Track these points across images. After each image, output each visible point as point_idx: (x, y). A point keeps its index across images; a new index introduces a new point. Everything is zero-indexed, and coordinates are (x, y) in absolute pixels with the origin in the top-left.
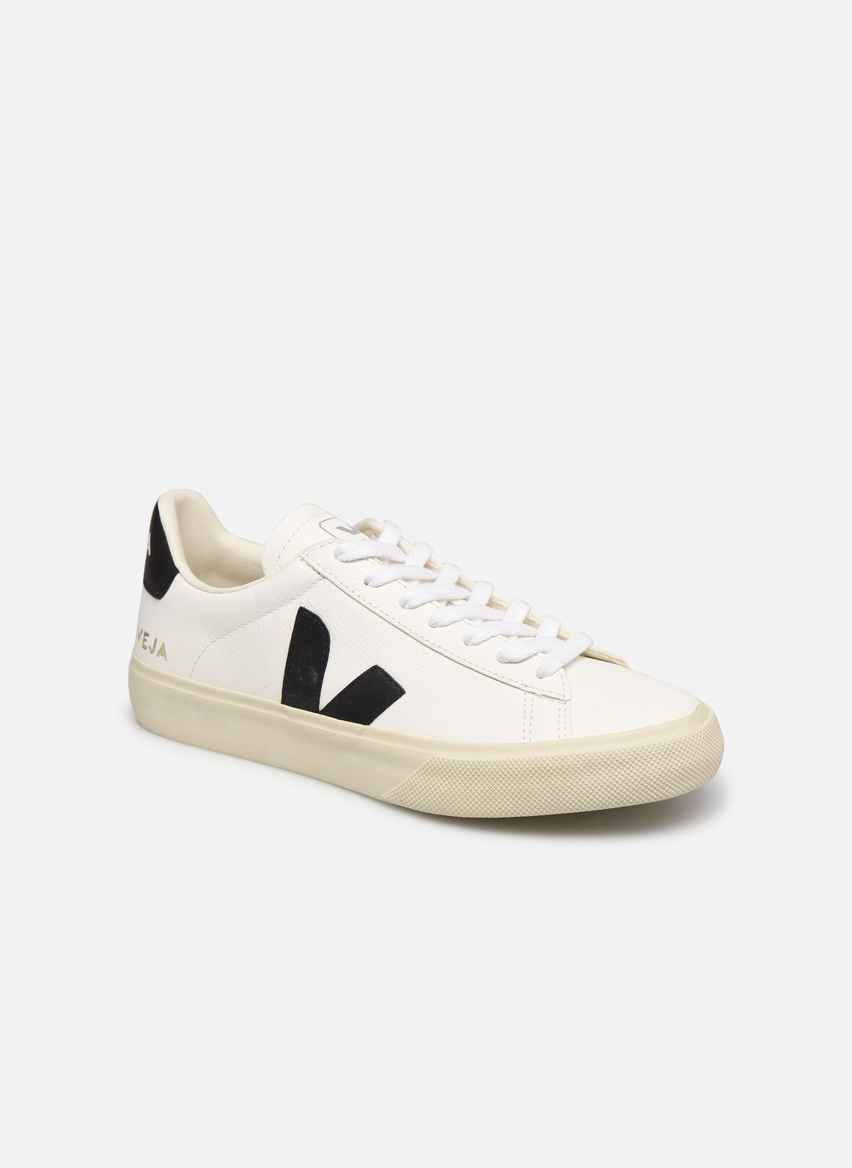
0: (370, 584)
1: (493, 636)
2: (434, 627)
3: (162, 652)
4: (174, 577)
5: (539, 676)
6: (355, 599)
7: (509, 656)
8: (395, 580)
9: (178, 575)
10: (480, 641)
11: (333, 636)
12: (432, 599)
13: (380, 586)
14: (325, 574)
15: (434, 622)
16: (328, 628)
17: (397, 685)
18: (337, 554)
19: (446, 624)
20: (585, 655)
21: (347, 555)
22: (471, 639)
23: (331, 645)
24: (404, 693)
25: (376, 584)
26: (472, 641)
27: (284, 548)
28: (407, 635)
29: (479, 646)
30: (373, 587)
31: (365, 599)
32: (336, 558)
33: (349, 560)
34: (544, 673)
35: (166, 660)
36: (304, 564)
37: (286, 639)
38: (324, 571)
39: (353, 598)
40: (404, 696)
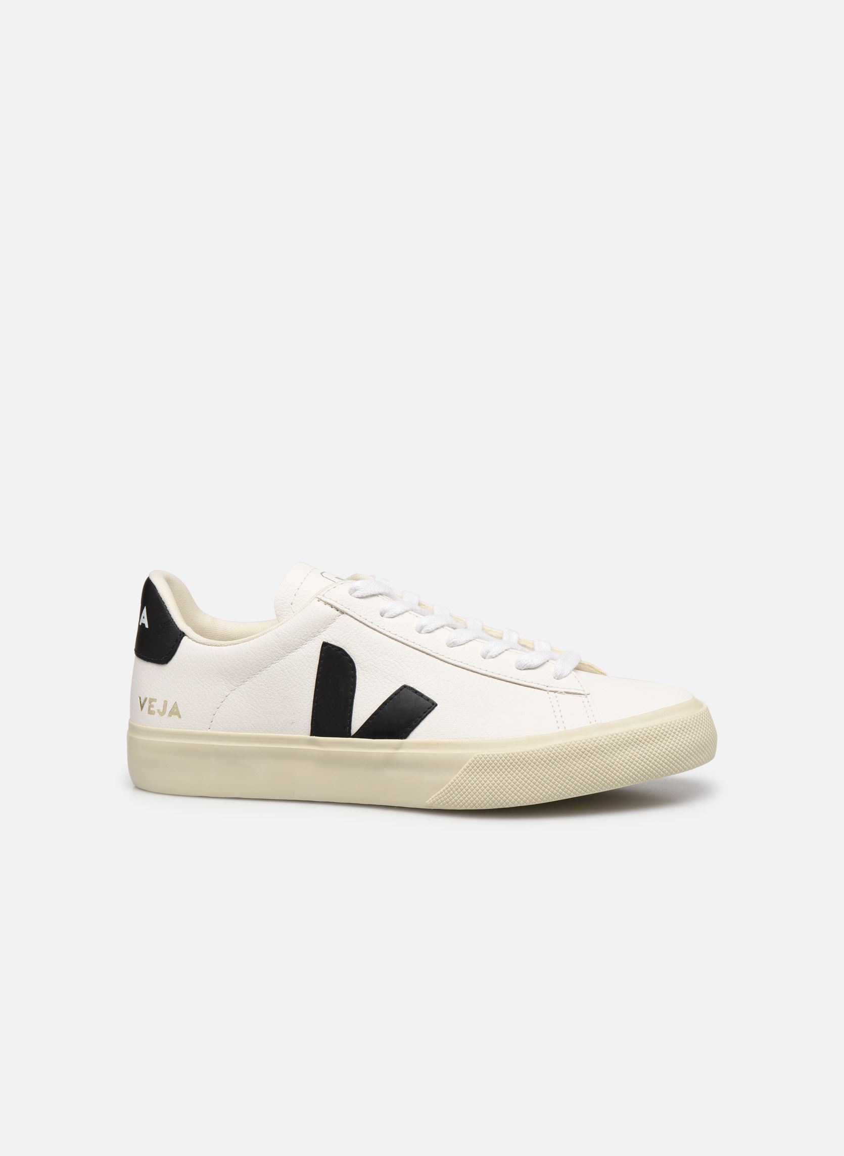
0: (386, 615)
1: (506, 650)
2: (452, 647)
3: (175, 711)
4: (181, 640)
5: (556, 678)
6: (375, 630)
7: (527, 662)
8: (407, 611)
9: (185, 638)
10: (497, 654)
11: (358, 665)
12: (443, 623)
13: (395, 616)
14: (346, 610)
15: (451, 641)
16: (353, 658)
17: (428, 699)
18: (352, 591)
19: (462, 643)
20: (577, 669)
21: (362, 591)
22: (488, 653)
23: (357, 673)
24: (436, 705)
25: (392, 615)
26: (490, 654)
27: (295, 595)
28: (428, 656)
29: (496, 658)
30: (388, 618)
31: (384, 628)
32: (351, 595)
33: (364, 596)
34: (560, 674)
35: (180, 717)
36: (321, 603)
37: (311, 674)
38: (342, 607)
39: (373, 629)
40: (436, 708)
